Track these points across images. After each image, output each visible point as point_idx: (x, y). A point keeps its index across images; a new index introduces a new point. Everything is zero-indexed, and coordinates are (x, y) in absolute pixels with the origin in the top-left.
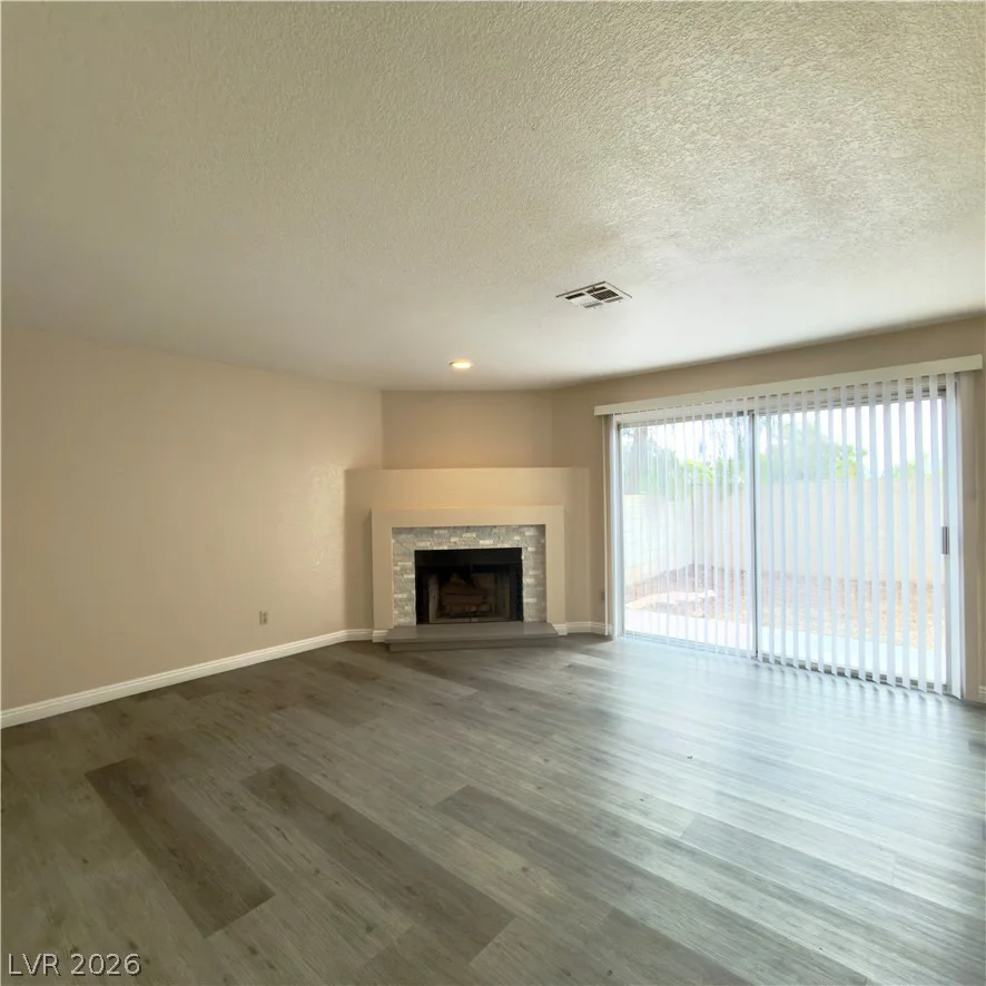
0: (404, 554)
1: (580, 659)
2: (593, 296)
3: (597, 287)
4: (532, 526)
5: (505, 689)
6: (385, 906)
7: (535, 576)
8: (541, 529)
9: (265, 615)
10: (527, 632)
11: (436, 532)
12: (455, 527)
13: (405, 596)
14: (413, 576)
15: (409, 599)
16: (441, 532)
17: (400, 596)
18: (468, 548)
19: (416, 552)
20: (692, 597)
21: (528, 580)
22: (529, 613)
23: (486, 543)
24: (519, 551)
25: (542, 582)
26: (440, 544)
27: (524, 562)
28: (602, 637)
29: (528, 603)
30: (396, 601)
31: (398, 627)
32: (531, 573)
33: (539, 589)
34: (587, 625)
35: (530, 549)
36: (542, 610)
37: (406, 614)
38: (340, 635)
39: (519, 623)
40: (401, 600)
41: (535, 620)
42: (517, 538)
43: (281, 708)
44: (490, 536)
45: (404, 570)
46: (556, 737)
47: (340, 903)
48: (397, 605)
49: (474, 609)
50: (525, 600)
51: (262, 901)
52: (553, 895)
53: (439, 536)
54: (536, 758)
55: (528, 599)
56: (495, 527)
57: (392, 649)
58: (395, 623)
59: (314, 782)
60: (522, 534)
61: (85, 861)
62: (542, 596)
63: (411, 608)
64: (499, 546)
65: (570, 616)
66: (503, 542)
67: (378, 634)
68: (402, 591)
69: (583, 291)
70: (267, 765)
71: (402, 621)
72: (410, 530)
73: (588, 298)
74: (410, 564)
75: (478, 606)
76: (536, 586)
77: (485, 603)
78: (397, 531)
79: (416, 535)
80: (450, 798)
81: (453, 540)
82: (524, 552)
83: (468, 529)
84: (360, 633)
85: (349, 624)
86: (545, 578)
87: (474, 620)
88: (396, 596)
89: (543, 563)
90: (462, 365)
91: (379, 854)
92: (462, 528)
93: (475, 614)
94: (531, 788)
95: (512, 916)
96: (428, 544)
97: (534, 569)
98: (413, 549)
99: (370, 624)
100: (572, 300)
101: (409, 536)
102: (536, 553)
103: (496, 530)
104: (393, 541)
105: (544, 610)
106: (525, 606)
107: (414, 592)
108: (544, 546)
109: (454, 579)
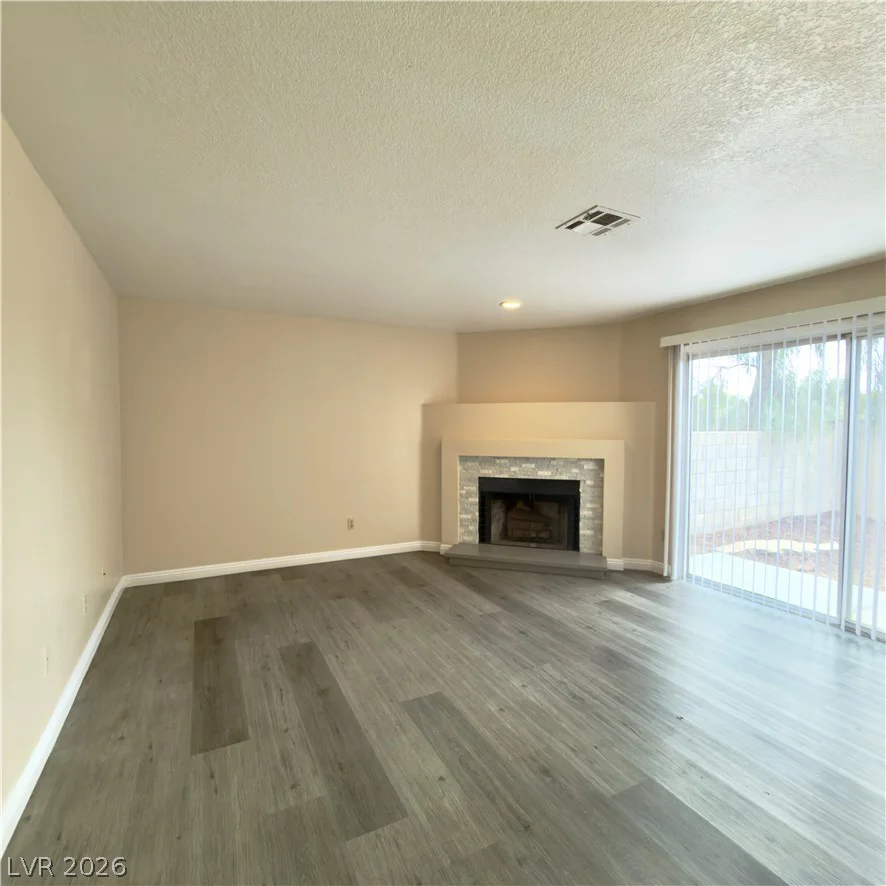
0: (470, 480)
1: (622, 596)
2: (594, 222)
3: (591, 212)
4: (591, 460)
5: (528, 612)
6: (315, 772)
7: (593, 509)
8: (600, 463)
9: (352, 521)
10: (584, 563)
11: (498, 461)
12: (515, 458)
13: (469, 517)
14: (477, 500)
15: (474, 520)
16: (503, 461)
17: (464, 516)
18: (527, 477)
19: (480, 478)
20: (810, 547)
21: (585, 512)
22: (585, 545)
23: (545, 474)
24: (576, 484)
25: (599, 515)
26: (502, 473)
27: (581, 495)
28: (658, 577)
29: (584, 535)
30: (461, 521)
31: (463, 544)
32: (588, 505)
33: (596, 522)
34: (646, 563)
35: (589, 482)
36: (598, 542)
37: (470, 533)
38: (416, 545)
39: (575, 553)
40: (466, 520)
41: (591, 551)
42: (575, 471)
43: (339, 597)
44: (548, 468)
45: (469, 494)
46: (548, 667)
47: (286, 760)
48: (462, 526)
49: (533, 535)
50: (581, 532)
51: (239, 741)
52: (451, 809)
53: (500, 465)
54: (516, 682)
55: (585, 531)
56: (554, 459)
57: (451, 562)
58: (459, 540)
59: (327, 660)
60: (581, 468)
61: (161, 681)
62: (599, 529)
63: (474, 528)
64: (557, 477)
65: (627, 552)
66: (561, 474)
67: (444, 548)
68: (467, 512)
69: (581, 219)
70: (303, 640)
71: (466, 538)
72: (475, 459)
73: (590, 226)
74: (475, 488)
75: (538, 532)
76: (593, 519)
77: (546, 530)
78: (464, 459)
79: (480, 463)
80: (419, 700)
81: (513, 469)
82: (582, 484)
83: (528, 460)
84: (430, 545)
85: (423, 537)
86: (602, 512)
87: (533, 545)
88: (462, 516)
89: (601, 496)
90: (511, 305)
91: (337, 730)
92: (524, 458)
93: (532, 540)
94: (494, 708)
95: (404, 814)
96: (490, 472)
97: (591, 502)
98: (477, 476)
99: (439, 538)
100: (576, 229)
101: (473, 464)
102: (594, 486)
103: (553, 463)
104: (459, 468)
105: (600, 543)
106: (581, 538)
107: (477, 514)
108: (602, 480)
109: (520, 505)
